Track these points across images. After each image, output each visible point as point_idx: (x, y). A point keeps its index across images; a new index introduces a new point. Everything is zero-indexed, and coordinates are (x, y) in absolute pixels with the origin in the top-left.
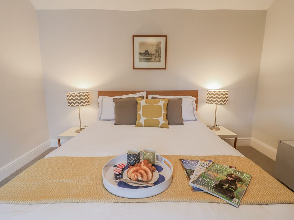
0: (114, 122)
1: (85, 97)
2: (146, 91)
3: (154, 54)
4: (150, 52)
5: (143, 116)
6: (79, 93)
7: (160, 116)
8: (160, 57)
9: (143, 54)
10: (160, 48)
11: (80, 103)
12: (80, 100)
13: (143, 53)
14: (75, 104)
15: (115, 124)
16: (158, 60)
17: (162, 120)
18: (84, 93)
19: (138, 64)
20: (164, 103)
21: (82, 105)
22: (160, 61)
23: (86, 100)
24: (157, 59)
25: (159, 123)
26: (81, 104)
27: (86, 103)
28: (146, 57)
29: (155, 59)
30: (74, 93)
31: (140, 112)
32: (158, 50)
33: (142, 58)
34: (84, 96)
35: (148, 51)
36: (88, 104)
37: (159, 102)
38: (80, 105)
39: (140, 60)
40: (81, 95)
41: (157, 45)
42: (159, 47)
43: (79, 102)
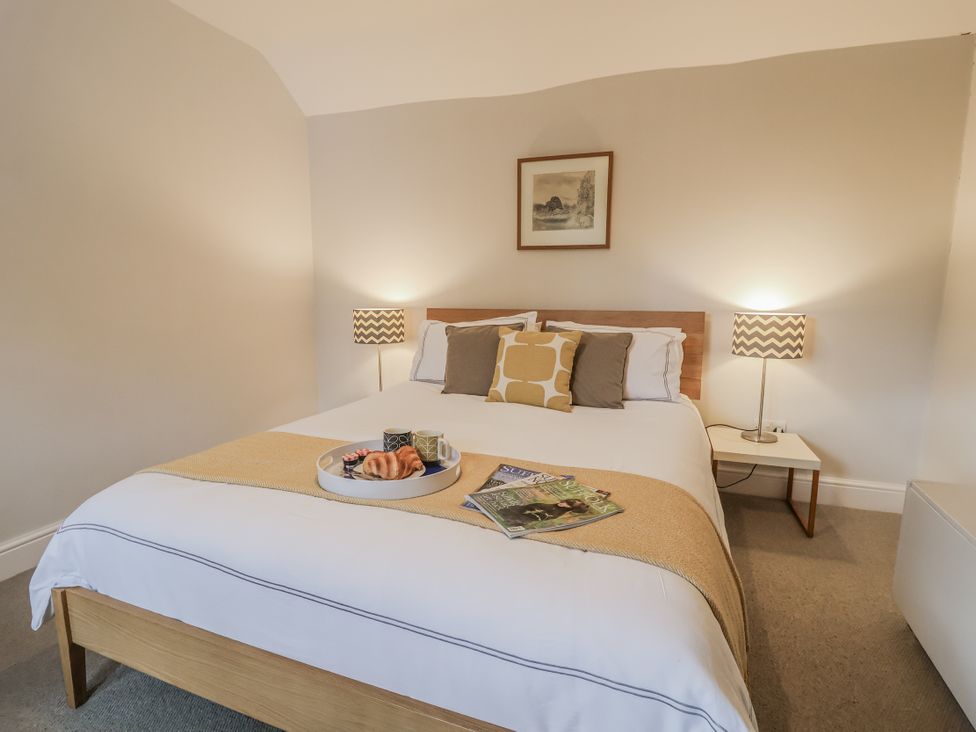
0: (442, 387)
1: (391, 323)
2: (539, 311)
3: (574, 207)
4: (563, 202)
5: (506, 375)
6: (378, 312)
7: (548, 377)
8: (593, 214)
9: (545, 207)
10: (593, 187)
11: (378, 337)
12: (378, 328)
13: (544, 204)
14: (367, 337)
15: (443, 392)
16: (587, 224)
17: (550, 389)
18: (388, 312)
19: (531, 237)
20: (566, 343)
21: (384, 342)
22: (591, 226)
23: (394, 329)
24: (584, 219)
25: (544, 396)
26: (381, 339)
27: (394, 337)
28: (552, 217)
29: (578, 220)
30: (366, 312)
31: (501, 364)
32: (587, 196)
33: (543, 218)
34: (389, 320)
35: (557, 198)
36: (398, 340)
37: (550, 340)
38: (377, 341)
39: (537, 225)
40: (383, 317)
41: (583, 182)
42: (589, 186)
43: (377, 333)
